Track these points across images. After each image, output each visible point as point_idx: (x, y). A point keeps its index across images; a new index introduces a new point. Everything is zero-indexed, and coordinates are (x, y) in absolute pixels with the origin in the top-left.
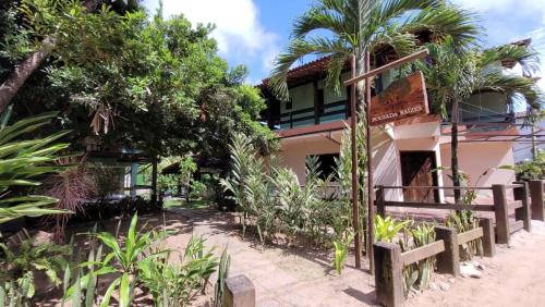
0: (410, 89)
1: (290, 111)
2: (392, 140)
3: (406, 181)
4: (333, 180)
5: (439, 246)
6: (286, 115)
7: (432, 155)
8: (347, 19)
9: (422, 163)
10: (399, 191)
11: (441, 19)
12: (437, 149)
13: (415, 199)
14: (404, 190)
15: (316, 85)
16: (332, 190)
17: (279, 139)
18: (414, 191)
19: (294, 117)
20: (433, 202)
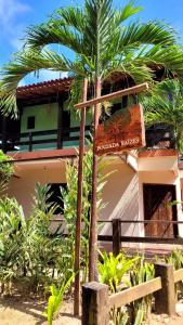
0: (130, 120)
1: (31, 131)
2: (135, 171)
3: (148, 215)
4: (56, 213)
5: (156, 284)
6: (25, 135)
7: (173, 188)
8: (86, 40)
9: (163, 197)
10: (141, 225)
11: (171, 57)
12: (177, 183)
13: (156, 234)
14: (145, 225)
15: (61, 105)
16: (57, 225)
17: (11, 162)
18: (156, 226)
19: (35, 138)
20: (173, 237)
